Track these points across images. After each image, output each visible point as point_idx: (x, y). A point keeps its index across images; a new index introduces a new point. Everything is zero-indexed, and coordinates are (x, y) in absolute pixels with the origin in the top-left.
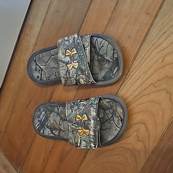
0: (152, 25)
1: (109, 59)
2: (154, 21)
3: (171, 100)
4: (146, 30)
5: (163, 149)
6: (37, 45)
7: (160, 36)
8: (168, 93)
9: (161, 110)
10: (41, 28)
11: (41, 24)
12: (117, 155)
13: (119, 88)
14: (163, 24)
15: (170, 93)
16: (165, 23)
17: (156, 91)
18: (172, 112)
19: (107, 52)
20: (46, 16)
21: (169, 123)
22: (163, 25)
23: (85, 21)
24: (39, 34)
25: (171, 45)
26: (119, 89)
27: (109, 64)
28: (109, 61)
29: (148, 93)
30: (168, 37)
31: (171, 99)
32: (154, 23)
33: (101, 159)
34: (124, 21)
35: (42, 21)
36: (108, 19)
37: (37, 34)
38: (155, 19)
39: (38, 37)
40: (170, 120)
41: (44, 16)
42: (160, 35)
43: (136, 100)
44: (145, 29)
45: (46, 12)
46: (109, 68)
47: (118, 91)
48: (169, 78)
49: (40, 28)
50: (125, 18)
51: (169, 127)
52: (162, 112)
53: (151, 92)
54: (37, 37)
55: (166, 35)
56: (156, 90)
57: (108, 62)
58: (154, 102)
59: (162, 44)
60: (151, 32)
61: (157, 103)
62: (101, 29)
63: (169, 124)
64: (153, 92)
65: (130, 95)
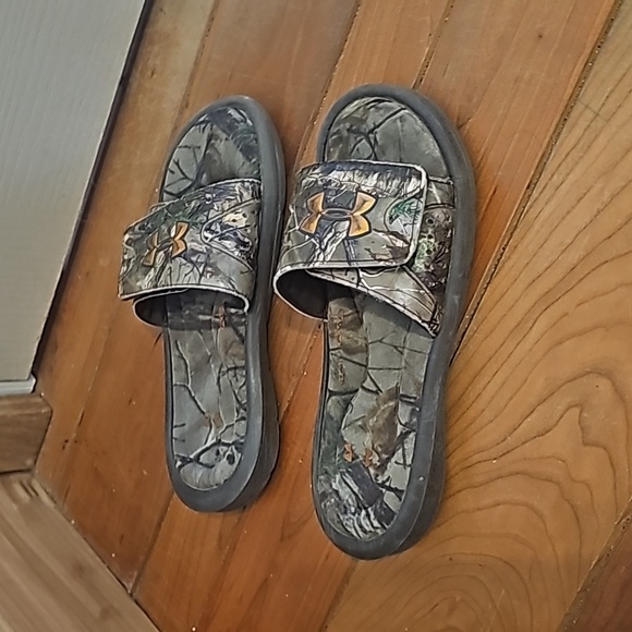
6: (190, 105)
10: (203, 39)
11: (203, 26)
12: (501, 507)
13: (503, 240)
24: (196, 64)
26: (506, 245)
35: (209, 13)
39: (192, 78)
43: (574, 283)
47: (502, 255)
49: (198, 42)
54: (188, 75)
62: (428, 18)
65: (547, 265)
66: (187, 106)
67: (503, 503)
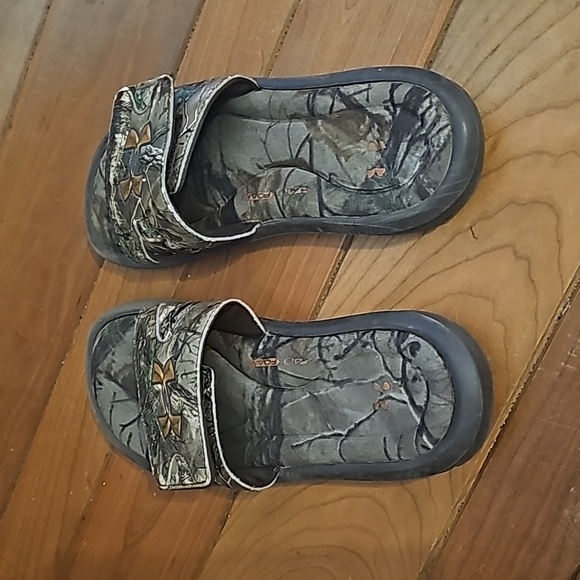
0: (446, 28)
1: (105, 381)
2: (454, 13)
3: (533, 281)
4: (429, 45)
5: (516, 457)
6: (14, 126)
7: (478, 63)
8: (518, 256)
9: (498, 321)
10: (26, 63)
11: (26, 51)
12: (345, 501)
13: (338, 256)
14: (486, 20)
15: (528, 259)
16: (495, 16)
17: (477, 256)
18: (537, 323)
19: (113, 407)
20: (44, 22)
21: (529, 363)
22: (488, 24)
23: (197, 29)
24: (20, 86)
25: (521, 91)
26: (342, 261)
27: (110, 365)
28: (109, 377)
29: (448, 266)
30: (507, 65)
31: (533, 278)
32: (454, 21)
33: (285, 523)
34: (344, 21)
35: (31, 37)
36: (286, 16)
37: (13, 86)
38: (457, 6)
39: (15, 100)
40: (535, 353)
41: (37, 20)
42: (480, 59)
43: (405, 294)
44: (424, 42)
45: (43, 5)
46: (110, 355)
47: (338, 269)
48: (519, 204)
49: (22, 64)
50: (347, 8)
51: (531, 377)
52: (502, 328)
53: (458, 261)
54: (10, 98)
55: (500, 58)
56: (478, 252)
57: (112, 373)
58: (470, 294)
59: (489, 89)
60: (445, 52)
61: (482, 297)
62: (260, 52)
63: (532, 365)
64: (464, 259)
65: (380, 278)
66: (10, 126)
67: (347, 497)
